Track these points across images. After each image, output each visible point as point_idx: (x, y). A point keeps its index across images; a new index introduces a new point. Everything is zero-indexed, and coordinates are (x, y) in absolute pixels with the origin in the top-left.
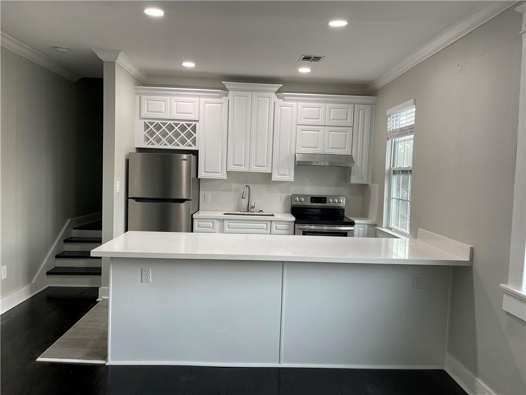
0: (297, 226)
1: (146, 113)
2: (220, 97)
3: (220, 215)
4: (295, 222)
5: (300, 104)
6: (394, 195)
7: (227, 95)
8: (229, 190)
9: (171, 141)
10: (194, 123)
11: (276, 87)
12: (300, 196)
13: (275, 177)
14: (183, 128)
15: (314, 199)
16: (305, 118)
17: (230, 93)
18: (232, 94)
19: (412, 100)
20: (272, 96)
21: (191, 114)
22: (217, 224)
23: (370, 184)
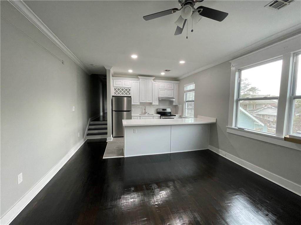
0: (161, 117)
1: (115, 85)
2: (137, 81)
3: (139, 115)
4: (160, 116)
5: (160, 83)
6: (186, 107)
7: (139, 80)
8: (139, 108)
9: (123, 94)
10: (130, 88)
11: (153, 78)
12: (159, 109)
13: (153, 104)
14: (126, 90)
15: (163, 110)
16: (161, 87)
18: (141, 80)
19: (194, 83)
20: (152, 80)
22: (139, 117)
23: (178, 105)
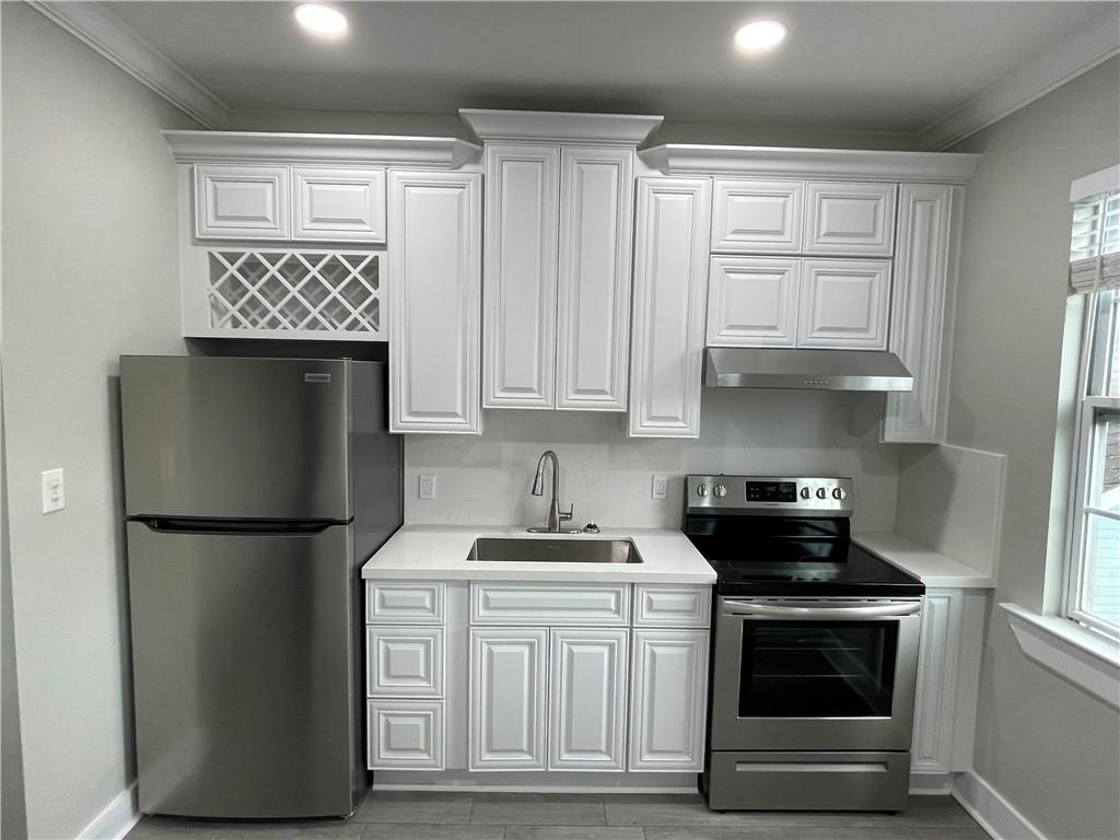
0: (725, 602)
1: (211, 221)
4: (719, 590)
7: (476, 158)
9: (295, 313)
10: (371, 254)
11: (641, 126)
12: (712, 481)
13: (639, 426)
14: (336, 272)
15: (759, 490)
16: (736, 232)
17: (489, 150)
18: (494, 153)
20: (626, 158)
21: (360, 222)
23: (943, 444)
